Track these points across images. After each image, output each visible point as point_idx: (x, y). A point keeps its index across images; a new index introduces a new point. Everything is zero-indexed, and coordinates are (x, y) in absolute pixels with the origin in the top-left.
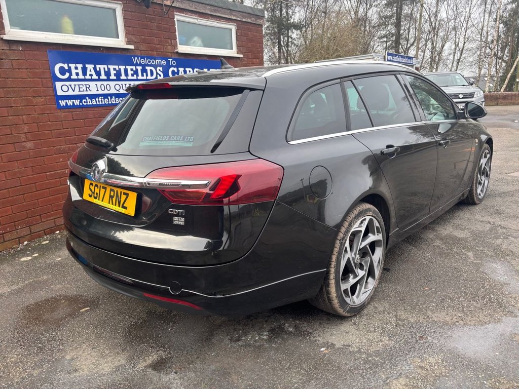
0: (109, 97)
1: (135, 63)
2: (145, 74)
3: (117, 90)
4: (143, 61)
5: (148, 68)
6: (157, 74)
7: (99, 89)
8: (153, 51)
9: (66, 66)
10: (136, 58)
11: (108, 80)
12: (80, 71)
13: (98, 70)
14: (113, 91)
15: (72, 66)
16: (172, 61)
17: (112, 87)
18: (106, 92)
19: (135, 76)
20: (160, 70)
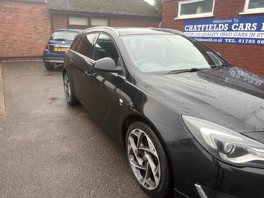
0: (199, 38)
1: (214, 23)
2: (217, 28)
3: (203, 36)
4: (218, 22)
5: (220, 25)
6: (224, 27)
7: (196, 35)
8: (226, 16)
9: (188, 26)
10: (215, 20)
11: (201, 31)
12: (192, 28)
13: (198, 27)
14: (201, 36)
15: (190, 26)
16: (236, 20)
17: (201, 34)
18: (198, 36)
19: (212, 29)
20: (226, 26)
